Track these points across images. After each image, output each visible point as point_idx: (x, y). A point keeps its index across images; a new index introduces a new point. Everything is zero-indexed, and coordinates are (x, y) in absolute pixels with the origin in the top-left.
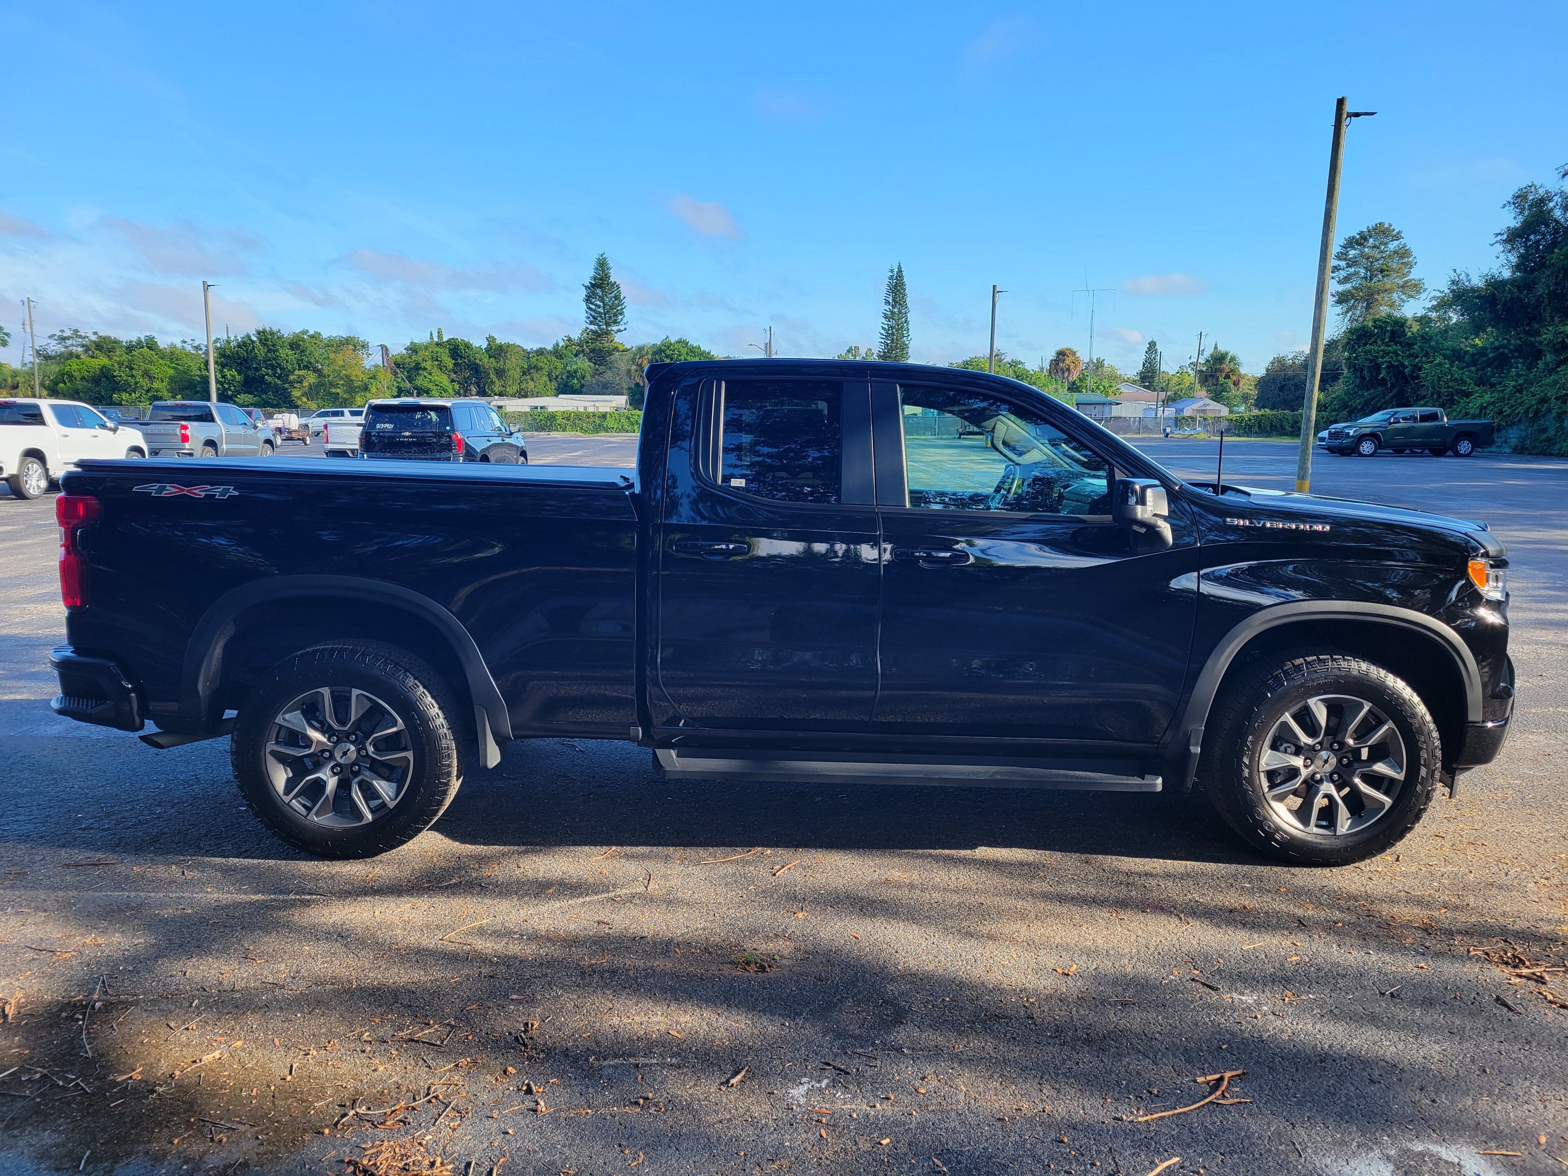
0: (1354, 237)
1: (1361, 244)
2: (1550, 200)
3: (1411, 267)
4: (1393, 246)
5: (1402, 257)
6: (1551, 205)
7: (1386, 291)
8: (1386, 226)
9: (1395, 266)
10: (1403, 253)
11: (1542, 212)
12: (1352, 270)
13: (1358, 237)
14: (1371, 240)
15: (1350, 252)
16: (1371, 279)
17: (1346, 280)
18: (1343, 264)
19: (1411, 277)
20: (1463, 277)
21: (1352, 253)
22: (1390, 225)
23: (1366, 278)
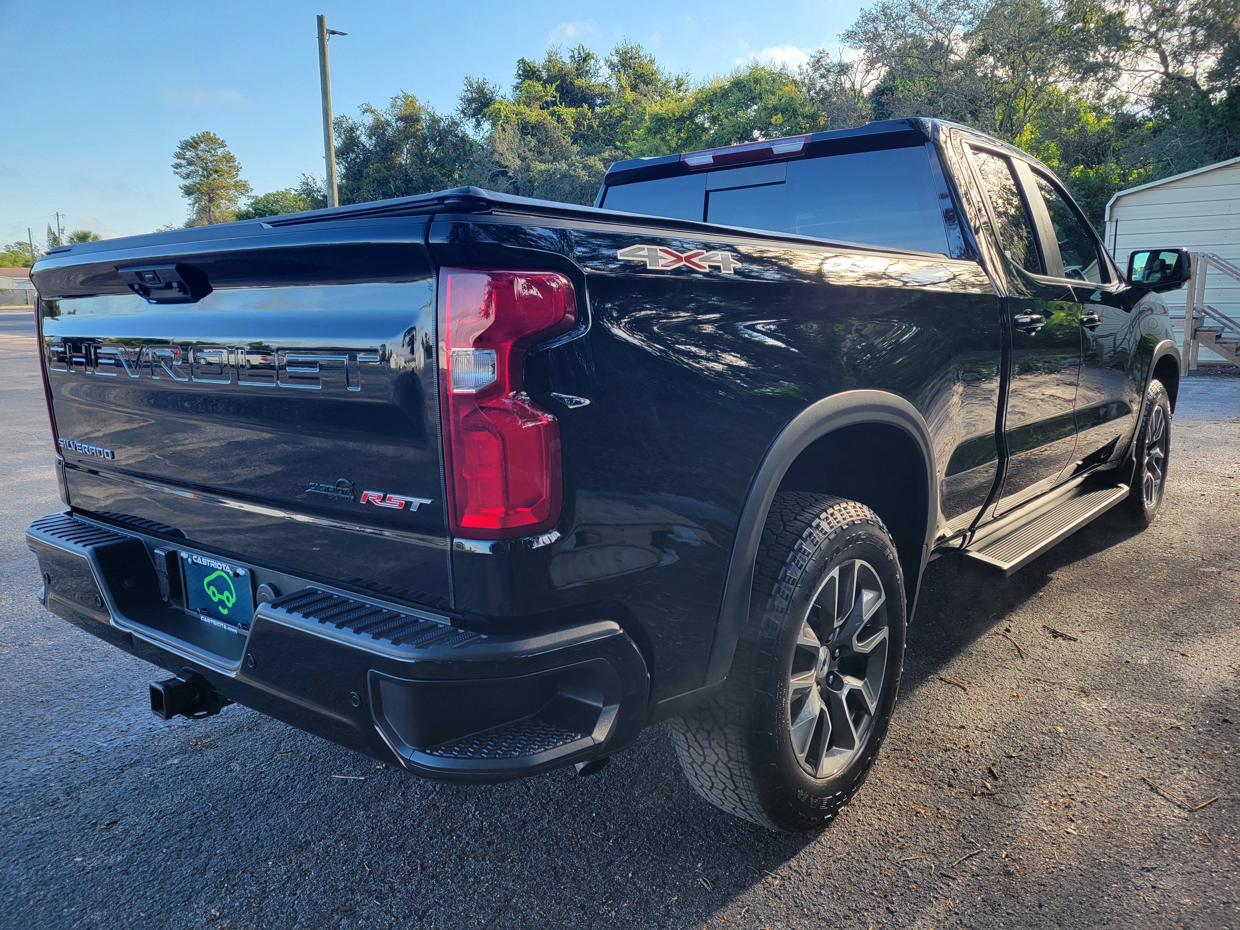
0: (188, 141)
1: (194, 147)
2: (357, 129)
3: (238, 170)
4: (220, 151)
5: (228, 162)
6: (358, 133)
7: (224, 187)
8: (212, 135)
9: (226, 169)
10: (229, 159)
11: (352, 137)
12: (192, 168)
13: (191, 141)
14: (202, 145)
15: (187, 153)
16: (208, 177)
17: (188, 176)
18: (184, 162)
19: (238, 179)
20: (310, 180)
21: (189, 154)
22: (215, 135)
23: (204, 176)
